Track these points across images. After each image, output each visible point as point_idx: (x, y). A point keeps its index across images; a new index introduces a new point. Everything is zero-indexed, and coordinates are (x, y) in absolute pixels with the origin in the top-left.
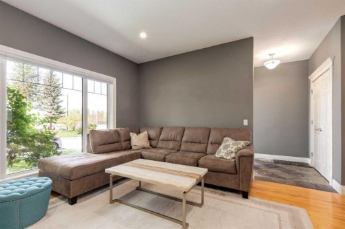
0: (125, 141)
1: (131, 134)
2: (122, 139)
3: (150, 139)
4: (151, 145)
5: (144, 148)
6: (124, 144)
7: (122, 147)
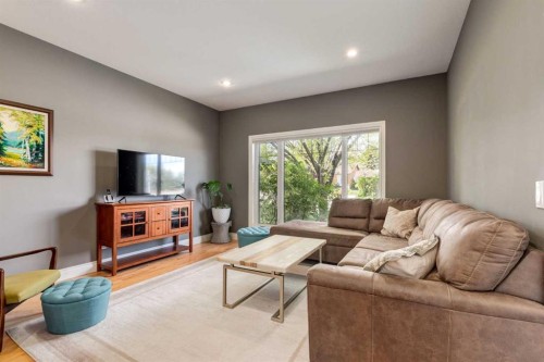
0: (377, 218)
6: (373, 224)
7: (368, 226)
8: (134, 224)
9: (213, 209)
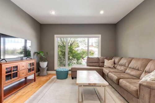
0: (101, 63)
1: (105, 60)
2: (100, 62)
3: (114, 63)
4: (114, 67)
5: (110, 68)
6: (101, 64)
7: (99, 65)
8: (12, 73)
9: (40, 62)
